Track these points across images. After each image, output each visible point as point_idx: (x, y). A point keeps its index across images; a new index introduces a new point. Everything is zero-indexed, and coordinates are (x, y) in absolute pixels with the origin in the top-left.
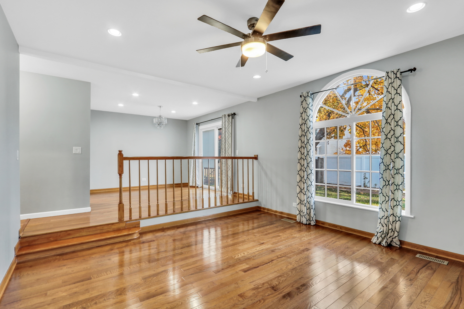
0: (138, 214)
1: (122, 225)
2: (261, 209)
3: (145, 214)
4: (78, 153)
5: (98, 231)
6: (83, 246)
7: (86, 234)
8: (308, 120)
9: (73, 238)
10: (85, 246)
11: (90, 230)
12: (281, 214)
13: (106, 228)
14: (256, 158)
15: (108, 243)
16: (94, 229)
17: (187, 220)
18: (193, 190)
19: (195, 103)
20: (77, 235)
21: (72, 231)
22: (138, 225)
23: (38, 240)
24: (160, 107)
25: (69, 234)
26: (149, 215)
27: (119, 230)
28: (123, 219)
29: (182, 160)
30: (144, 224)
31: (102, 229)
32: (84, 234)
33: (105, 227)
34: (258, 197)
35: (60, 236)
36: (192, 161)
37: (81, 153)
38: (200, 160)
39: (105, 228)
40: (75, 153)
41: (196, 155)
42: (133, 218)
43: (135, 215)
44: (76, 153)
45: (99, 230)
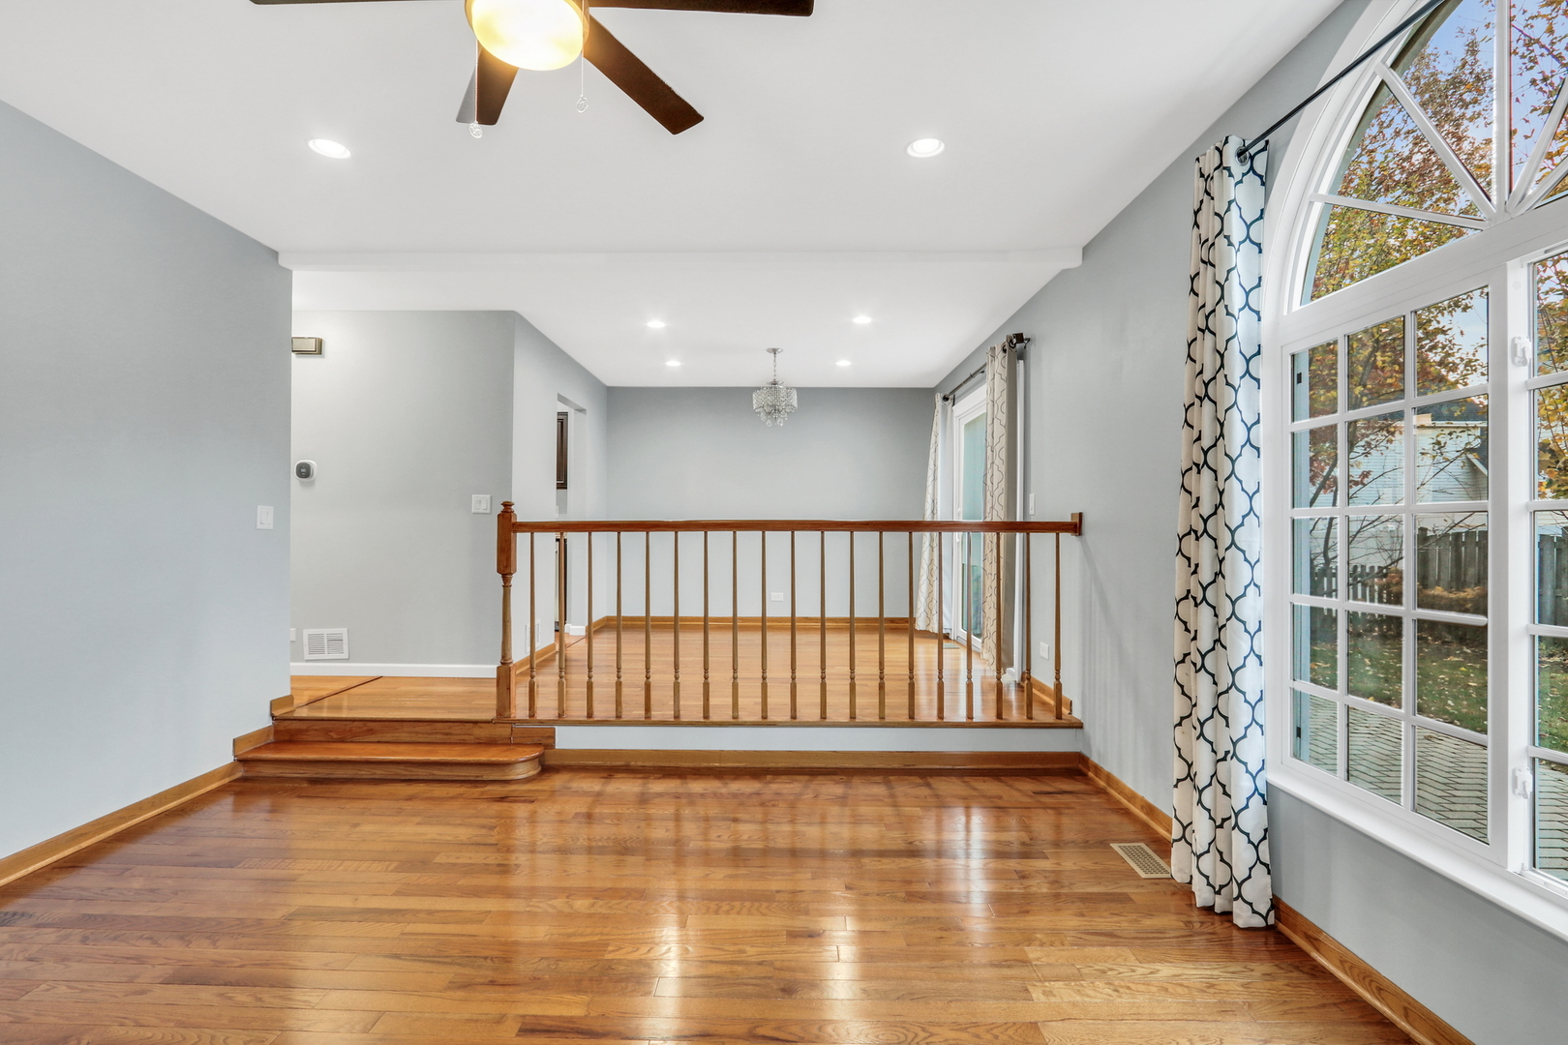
0: (555, 704)
1: (503, 731)
2: (1088, 769)
3: (577, 708)
4: (483, 511)
5: (439, 736)
6: (375, 771)
7: (408, 739)
8: (1221, 309)
9: (379, 742)
10: (379, 772)
11: (417, 729)
12: (1147, 814)
13: (459, 732)
14: (1075, 527)
15: (435, 778)
16: (427, 728)
17: (720, 755)
18: (931, 645)
19: (862, 320)
20: (388, 737)
21: (378, 723)
22: (550, 741)
23: (307, 731)
24: (775, 351)
25: (371, 731)
26: (590, 715)
27: (491, 743)
28: (507, 714)
29: (710, 533)
30: (567, 739)
31: (447, 731)
32: (404, 737)
33: (456, 729)
34: (1083, 712)
35: (351, 730)
36: (926, 538)
37: (488, 511)
38: (957, 536)
39: (455, 732)
40: (476, 511)
41: (939, 518)
42: (540, 715)
43: (546, 708)
44: (480, 511)
45: (440, 733)
